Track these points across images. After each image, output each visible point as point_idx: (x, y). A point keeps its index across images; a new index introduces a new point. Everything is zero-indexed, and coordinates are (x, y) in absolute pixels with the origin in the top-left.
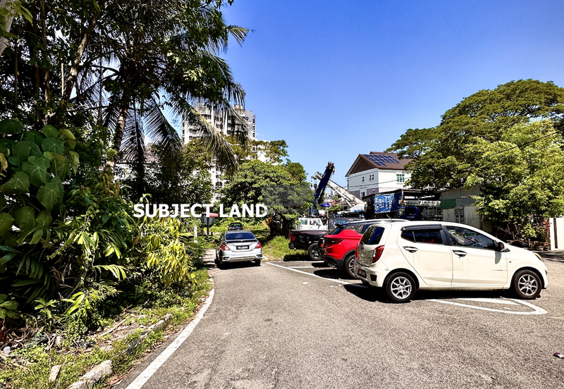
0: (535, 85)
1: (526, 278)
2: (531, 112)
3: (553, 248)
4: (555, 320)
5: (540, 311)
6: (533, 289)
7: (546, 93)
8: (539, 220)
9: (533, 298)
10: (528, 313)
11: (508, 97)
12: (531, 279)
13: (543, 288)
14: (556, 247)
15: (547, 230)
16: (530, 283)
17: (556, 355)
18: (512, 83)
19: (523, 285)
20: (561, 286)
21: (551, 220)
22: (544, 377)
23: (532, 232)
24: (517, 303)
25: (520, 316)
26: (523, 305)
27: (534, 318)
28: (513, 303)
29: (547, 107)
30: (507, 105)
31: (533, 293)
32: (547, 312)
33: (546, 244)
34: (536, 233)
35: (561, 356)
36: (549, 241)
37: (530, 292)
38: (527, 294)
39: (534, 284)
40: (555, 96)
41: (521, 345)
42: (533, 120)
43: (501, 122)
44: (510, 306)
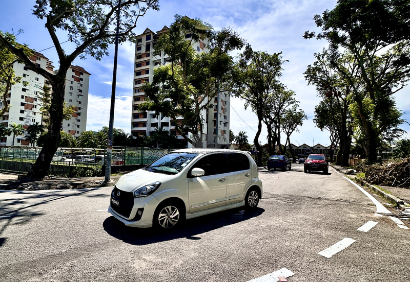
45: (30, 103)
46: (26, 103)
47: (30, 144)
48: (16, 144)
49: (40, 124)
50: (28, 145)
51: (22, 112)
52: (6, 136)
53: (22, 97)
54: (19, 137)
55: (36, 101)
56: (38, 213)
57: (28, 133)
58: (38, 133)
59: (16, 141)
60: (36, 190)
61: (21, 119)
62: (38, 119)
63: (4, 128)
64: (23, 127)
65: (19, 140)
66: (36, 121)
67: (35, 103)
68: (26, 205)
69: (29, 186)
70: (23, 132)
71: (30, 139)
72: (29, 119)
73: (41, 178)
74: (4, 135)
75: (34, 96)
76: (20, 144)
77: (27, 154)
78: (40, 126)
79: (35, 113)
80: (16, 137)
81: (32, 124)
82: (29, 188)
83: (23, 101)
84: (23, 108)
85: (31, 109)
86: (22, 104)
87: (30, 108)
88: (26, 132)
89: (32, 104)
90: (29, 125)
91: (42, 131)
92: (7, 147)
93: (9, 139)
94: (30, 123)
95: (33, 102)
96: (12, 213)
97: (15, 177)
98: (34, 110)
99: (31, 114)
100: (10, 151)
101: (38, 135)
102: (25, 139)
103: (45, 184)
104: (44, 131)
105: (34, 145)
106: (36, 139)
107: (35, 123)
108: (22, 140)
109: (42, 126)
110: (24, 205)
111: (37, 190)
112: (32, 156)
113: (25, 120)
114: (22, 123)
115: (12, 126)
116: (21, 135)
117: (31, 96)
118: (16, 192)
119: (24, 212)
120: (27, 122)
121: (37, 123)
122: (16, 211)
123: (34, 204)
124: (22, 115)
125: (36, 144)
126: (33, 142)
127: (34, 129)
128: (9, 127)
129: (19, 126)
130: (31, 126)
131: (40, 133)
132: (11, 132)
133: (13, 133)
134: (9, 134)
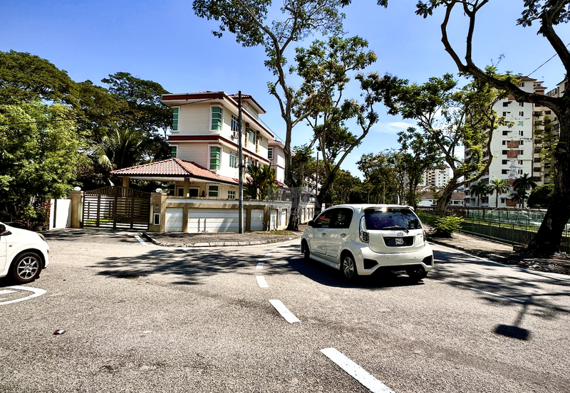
0: (51, 69)
1: (27, 261)
2: (44, 93)
3: (51, 228)
4: (54, 297)
5: (39, 292)
6: (33, 271)
7: (61, 80)
8: (41, 201)
9: (32, 280)
10: (27, 298)
11: (22, 68)
12: (32, 261)
13: (44, 268)
14: (54, 226)
15: (48, 210)
16: (30, 266)
17: (56, 333)
18: (27, 55)
19: (23, 269)
20: (58, 263)
21: (53, 201)
22: (45, 361)
23: (32, 212)
24: (14, 290)
25: (18, 303)
26: (21, 291)
27: (33, 301)
28: (10, 291)
29: (59, 94)
30: (19, 76)
31: (33, 275)
32: (46, 292)
33: (45, 224)
34: (37, 213)
35: (60, 332)
36: (48, 222)
37: (29, 275)
38: (26, 278)
39: (35, 265)
40: (68, 86)
41: (19, 337)
42: (44, 102)
43: (10, 91)
44: (6, 296)
45: (514, 149)
46: (509, 149)
47: (518, 205)
48: (501, 205)
49: (530, 176)
50: (515, 206)
51: (504, 162)
52: (487, 195)
53: (504, 143)
54: (503, 196)
55: (522, 144)
56: (564, 308)
57: (515, 190)
58: (528, 189)
59: (499, 201)
60: (545, 271)
61: (504, 172)
62: (527, 169)
63: (485, 186)
64: (508, 182)
65: (503, 200)
66: (523, 173)
67: (521, 148)
68: (540, 292)
69: (534, 264)
70: (508, 189)
71: (517, 198)
72: (514, 171)
73: (550, 255)
74: (485, 194)
75: (518, 138)
76: (504, 205)
77: (515, 218)
78: (530, 178)
79: (522, 161)
80: (500, 196)
81: (519, 176)
82: (535, 266)
83: (505, 148)
84: (505, 157)
85: (516, 157)
86: (504, 152)
87: (515, 155)
88: (512, 189)
89: (517, 149)
90: (514, 178)
91: (534, 186)
92: (491, 209)
93: (492, 198)
94: (516, 176)
95: (517, 147)
96: (525, 298)
97: (509, 248)
98: (520, 157)
99: (516, 164)
100: (495, 213)
101: (529, 192)
102: (510, 198)
103: (558, 265)
104: (536, 185)
105: (523, 207)
106: (526, 197)
107: (523, 176)
108: (507, 199)
109: (533, 178)
110: (536, 289)
111: (548, 272)
112: (524, 222)
113: (509, 173)
114: (506, 177)
115: (494, 182)
116: (506, 192)
117: (514, 140)
118: (518, 269)
119: (540, 300)
120: (511, 175)
121: (526, 175)
122: (529, 296)
123: (551, 292)
124: (505, 167)
125: (526, 205)
126: (522, 202)
127: (521, 184)
128: (490, 184)
129: (502, 181)
130: (517, 180)
131: (531, 188)
132: (493, 190)
133: (495, 191)
134: (491, 193)
